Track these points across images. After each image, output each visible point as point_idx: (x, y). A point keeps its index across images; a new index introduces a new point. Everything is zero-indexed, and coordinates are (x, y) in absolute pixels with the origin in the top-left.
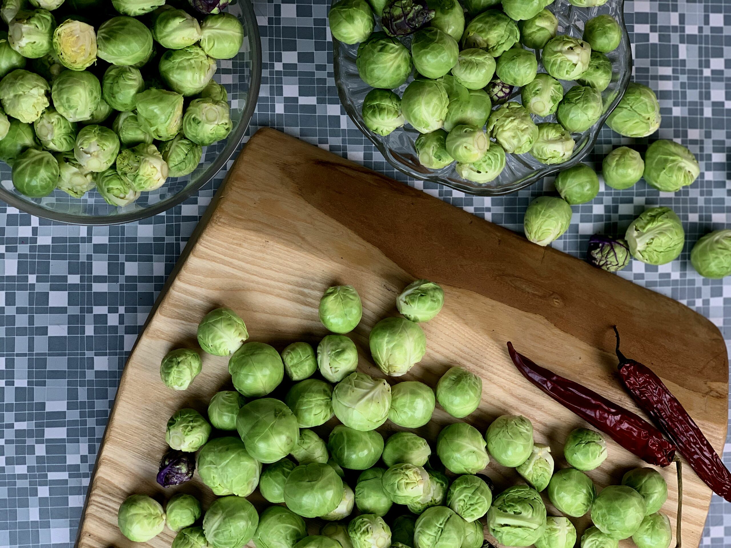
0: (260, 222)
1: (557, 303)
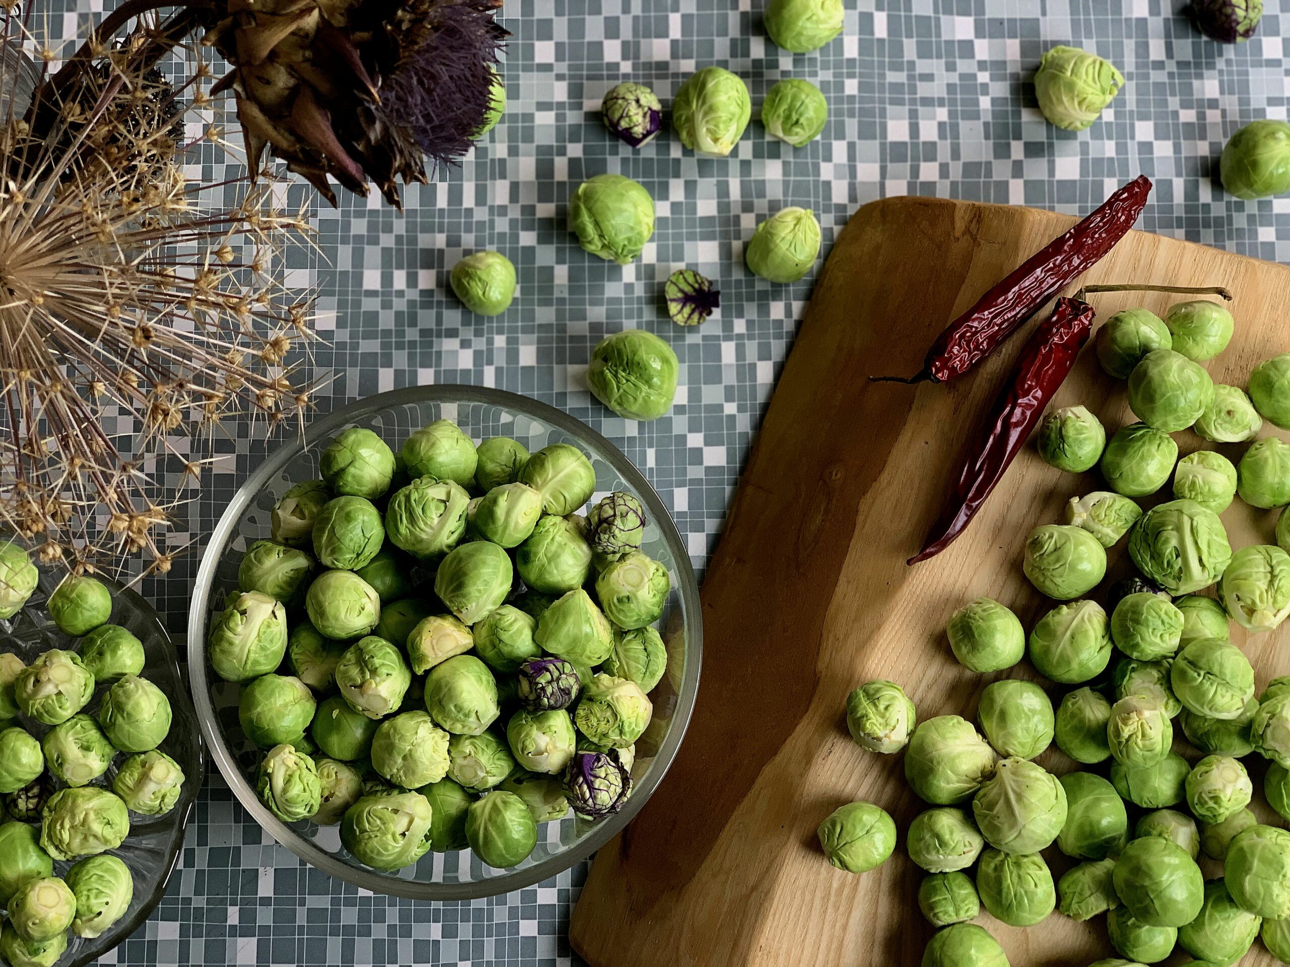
0: (730, 958)
1: (837, 475)
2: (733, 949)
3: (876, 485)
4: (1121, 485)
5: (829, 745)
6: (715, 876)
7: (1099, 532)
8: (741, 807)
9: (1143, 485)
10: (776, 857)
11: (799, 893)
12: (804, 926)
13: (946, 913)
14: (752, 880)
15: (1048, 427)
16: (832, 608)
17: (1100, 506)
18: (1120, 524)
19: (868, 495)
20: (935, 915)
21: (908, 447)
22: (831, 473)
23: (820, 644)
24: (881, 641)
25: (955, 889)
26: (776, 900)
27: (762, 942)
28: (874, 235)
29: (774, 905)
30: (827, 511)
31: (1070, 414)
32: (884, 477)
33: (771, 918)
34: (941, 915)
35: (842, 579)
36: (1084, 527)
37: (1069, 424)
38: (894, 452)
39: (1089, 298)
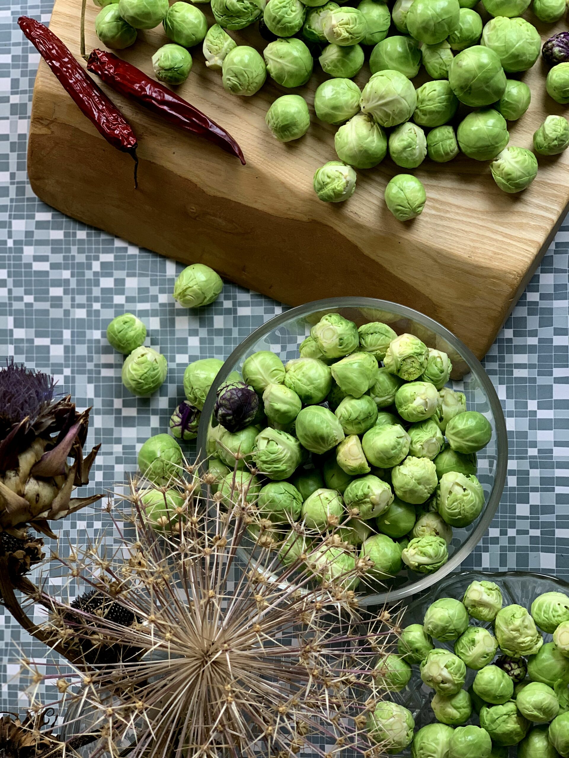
0: (475, 275)
1: (193, 208)
2: (470, 274)
3: (199, 185)
4: (200, 36)
5: (351, 214)
6: (428, 285)
7: (226, 50)
8: (388, 268)
9: (200, 22)
10: (417, 247)
11: (438, 234)
12: (458, 231)
13: (450, 145)
14: (430, 262)
15: (165, 78)
16: (271, 212)
17: (212, 49)
18: (222, 37)
19: (205, 190)
20: (451, 152)
21: (176, 164)
22: (192, 212)
23: (293, 219)
24: (291, 182)
25: (436, 139)
26: (442, 247)
27: (466, 256)
28: (50, 185)
29: (445, 248)
30: (215, 215)
31: (157, 65)
32: (194, 179)
33: (452, 251)
34: (451, 148)
35: (255, 206)
36: (223, 59)
37: (162, 64)
38: (179, 173)
39: (88, 53)
